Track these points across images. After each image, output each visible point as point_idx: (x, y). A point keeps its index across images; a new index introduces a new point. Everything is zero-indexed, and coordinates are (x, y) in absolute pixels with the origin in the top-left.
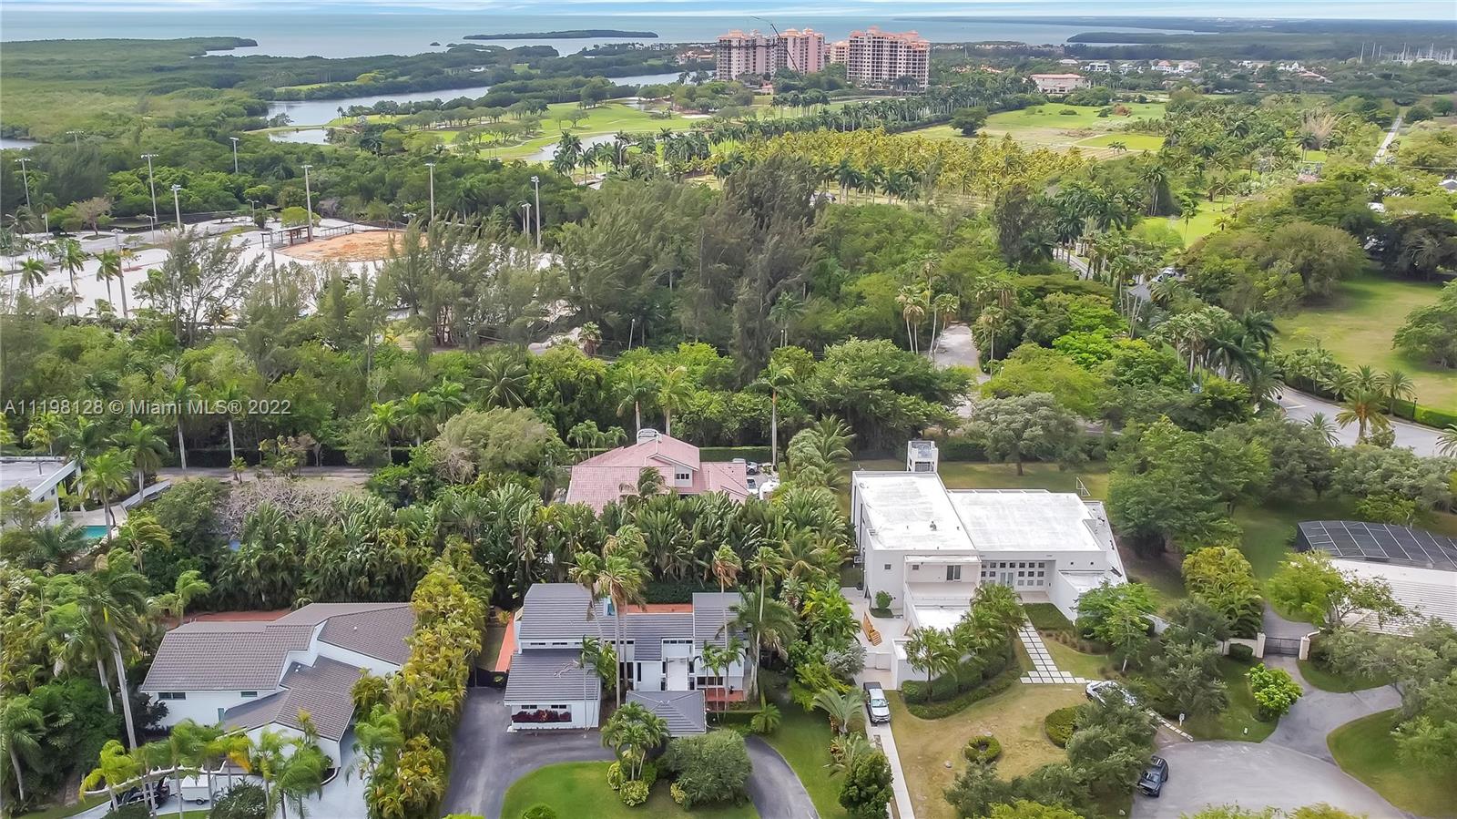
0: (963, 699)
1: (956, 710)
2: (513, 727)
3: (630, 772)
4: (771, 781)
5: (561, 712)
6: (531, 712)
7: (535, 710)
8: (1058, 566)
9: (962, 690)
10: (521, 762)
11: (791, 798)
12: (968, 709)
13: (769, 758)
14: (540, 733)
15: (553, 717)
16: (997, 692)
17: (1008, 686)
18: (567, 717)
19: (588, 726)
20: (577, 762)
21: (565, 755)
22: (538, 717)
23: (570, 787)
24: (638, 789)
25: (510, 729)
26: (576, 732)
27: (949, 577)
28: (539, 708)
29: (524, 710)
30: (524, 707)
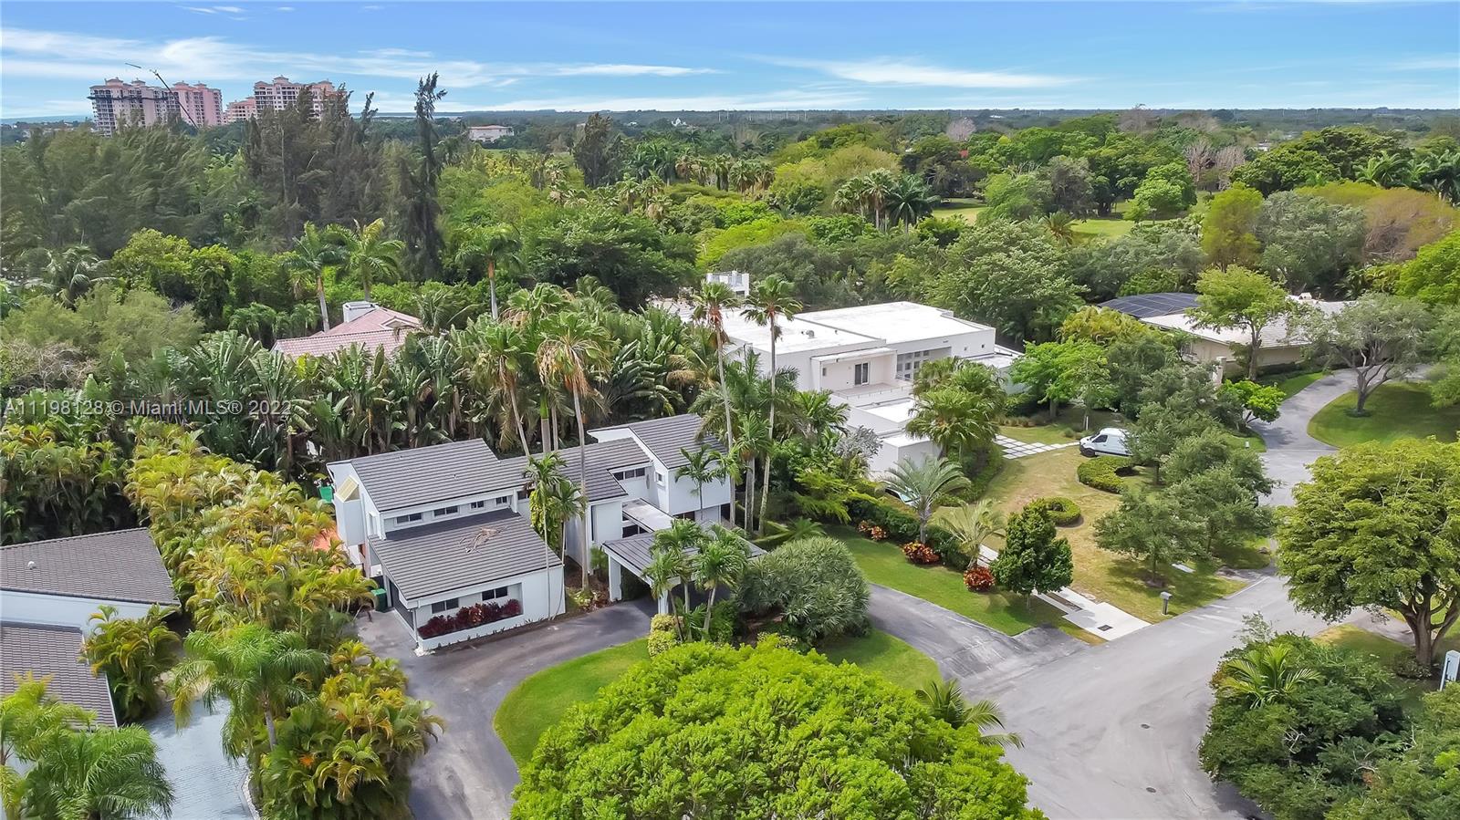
1: (983, 491)
2: (426, 646)
6: (452, 613)
7: (457, 610)
8: (954, 354)
15: (492, 614)
16: (999, 470)
17: (1003, 463)
18: (514, 609)
19: (552, 614)
25: (420, 652)
27: (858, 382)
28: (463, 605)
29: (438, 615)
30: (437, 607)
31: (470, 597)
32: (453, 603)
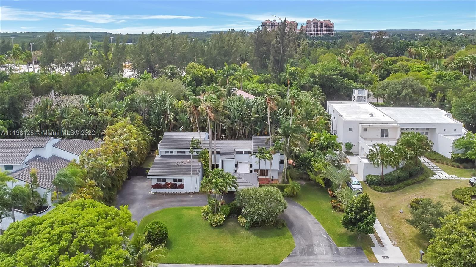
0: (402, 184)
1: (399, 189)
2: (153, 191)
3: (215, 210)
4: (297, 217)
5: (178, 183)
6: (163, 183)
7: (165, 183)
8: (438, 131)
9: (400, 180)
10: (153, 206)
11: (310, 225)
12: (405, 188)
13: (296, 207)
14: (167, 194)
15: (174, 186)
16: (419, 182)
17: (424, 180)
18: (182, 187)
19: (193, 192)
20: (185, 207)
21: (179, 203)
22: (166, 186)
23: (179, 218)
24: (219, 218)
25: (151, 192)
26: (186, 194)
27: (382, 136)
28: (167, 181)
29: (159, 182)
30: (159, 180)
31: (170, 180)
32: (164, 180)
